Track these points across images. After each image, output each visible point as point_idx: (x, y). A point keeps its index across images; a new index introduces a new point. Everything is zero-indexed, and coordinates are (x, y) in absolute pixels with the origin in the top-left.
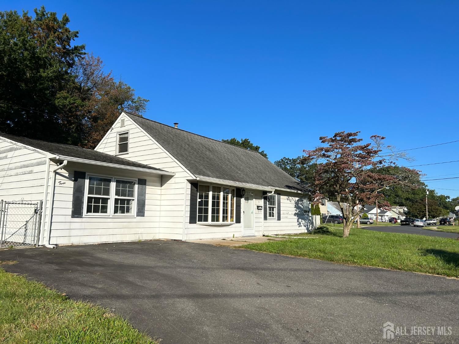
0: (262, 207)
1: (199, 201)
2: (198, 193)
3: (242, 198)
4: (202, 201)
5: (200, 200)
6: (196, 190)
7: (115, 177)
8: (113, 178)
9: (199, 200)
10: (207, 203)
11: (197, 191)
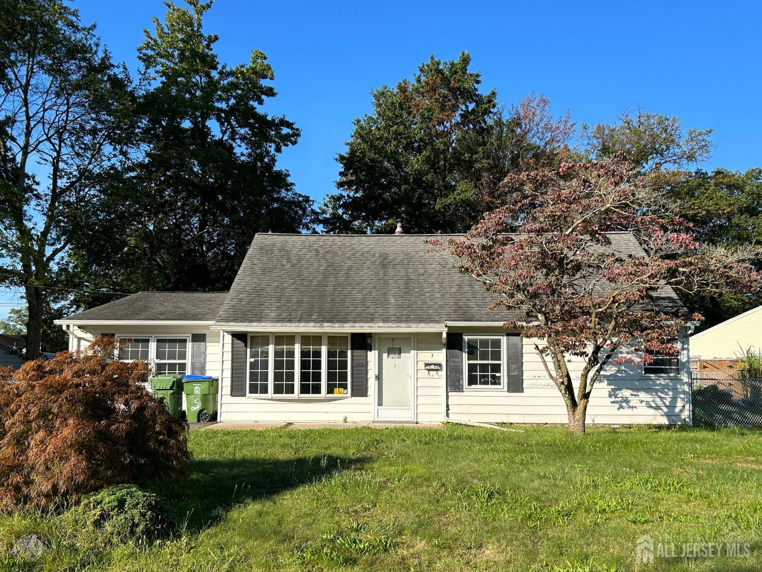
0: (440, 365)
1: (251, 362)
2: (248, 350)
3: (371, 350)
4: (256, 361)
5: (252, 360)
6: (243, 345)
7: (156, 335)
8: (153, 337)
9: (249, 360)
10: (265, 365)
11: (246, 346)
